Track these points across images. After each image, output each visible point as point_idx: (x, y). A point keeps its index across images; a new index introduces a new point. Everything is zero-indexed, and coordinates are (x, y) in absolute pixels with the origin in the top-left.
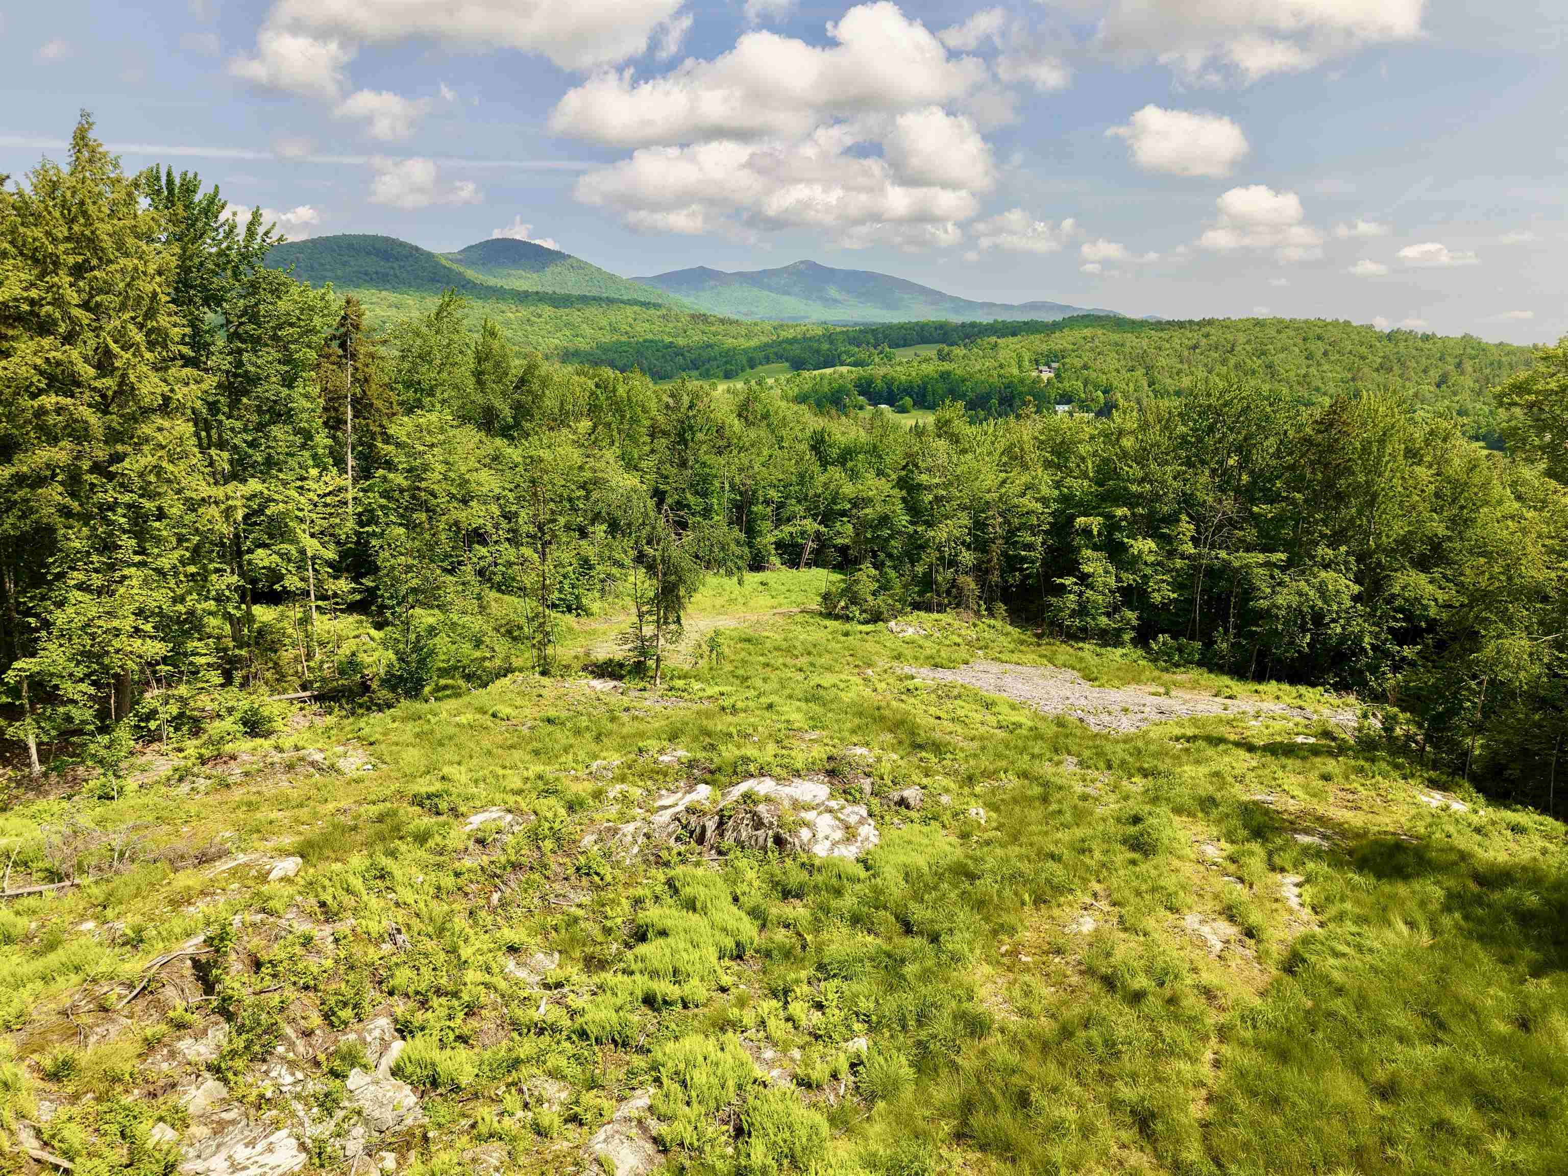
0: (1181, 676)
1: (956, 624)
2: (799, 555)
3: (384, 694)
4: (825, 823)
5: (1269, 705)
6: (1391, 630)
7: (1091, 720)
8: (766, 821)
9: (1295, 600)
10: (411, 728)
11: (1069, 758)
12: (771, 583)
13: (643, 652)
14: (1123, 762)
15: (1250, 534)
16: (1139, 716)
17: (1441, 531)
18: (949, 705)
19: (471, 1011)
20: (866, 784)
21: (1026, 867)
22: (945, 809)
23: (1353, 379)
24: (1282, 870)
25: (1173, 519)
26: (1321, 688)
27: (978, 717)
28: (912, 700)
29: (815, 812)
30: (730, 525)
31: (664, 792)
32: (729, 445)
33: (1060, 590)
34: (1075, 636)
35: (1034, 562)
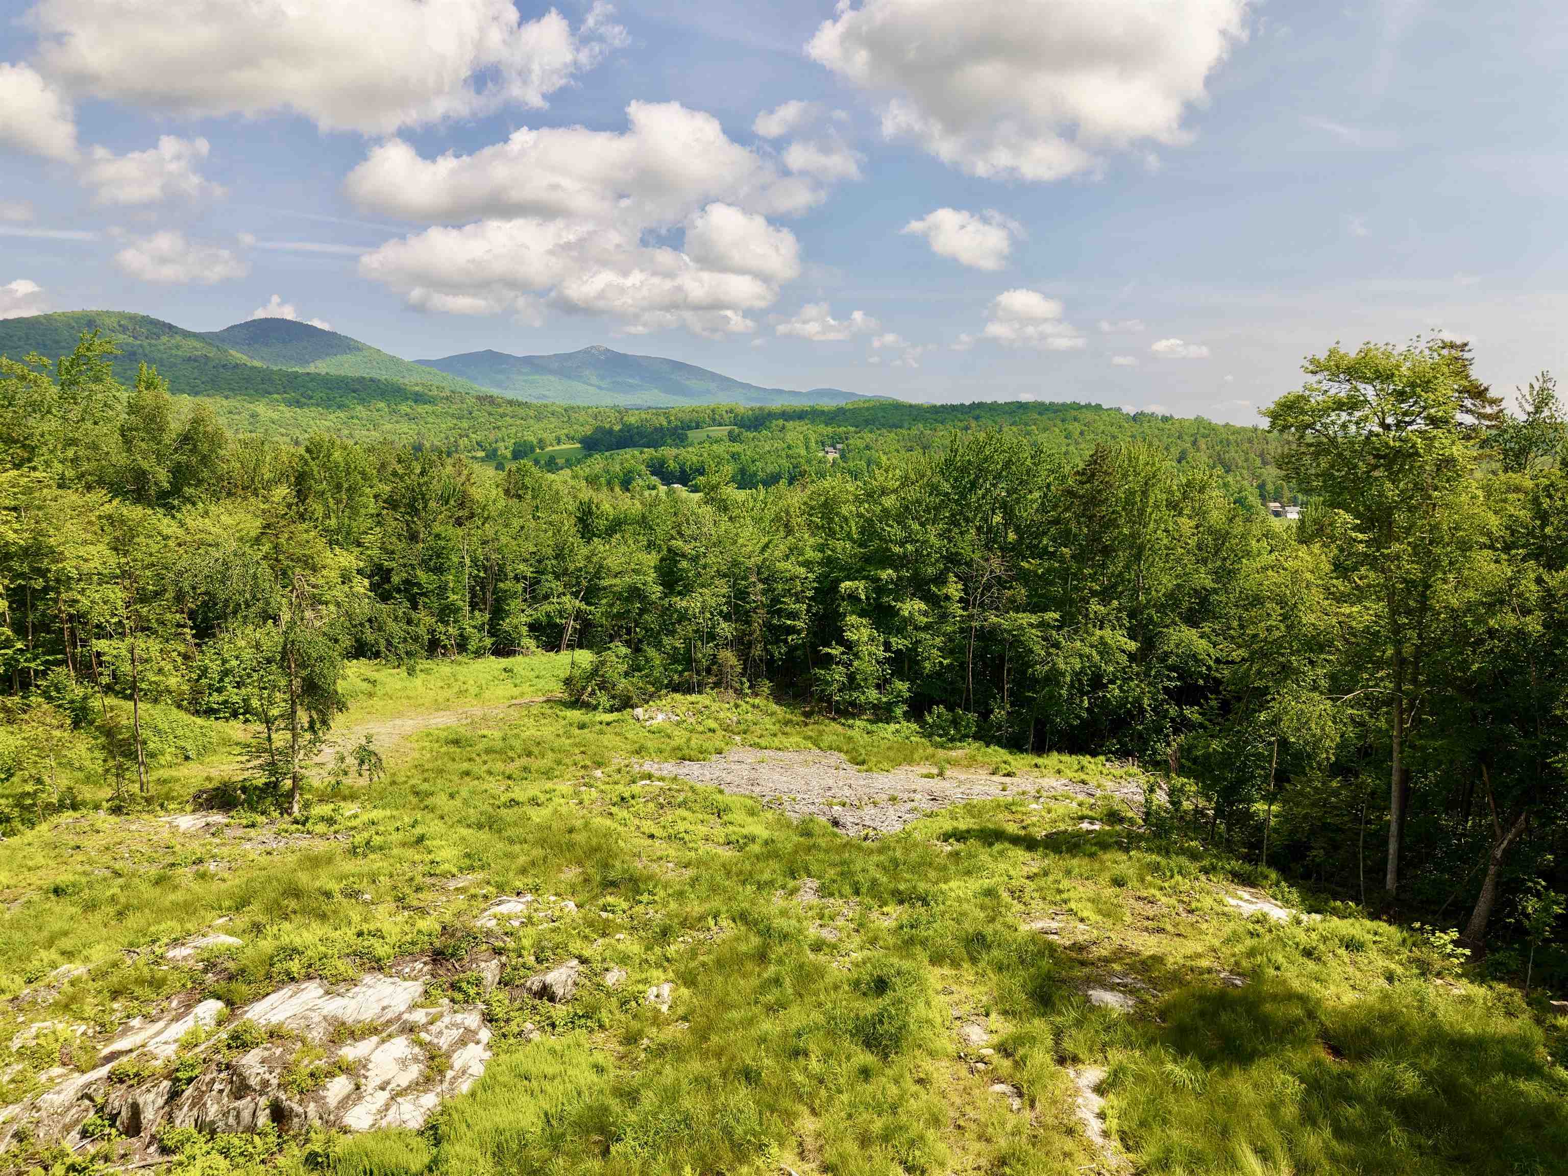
0: (958, 753)
1: (715, 707)
2: (559, 637)
4: (388, 1057)
5: (1051, 782)
7: (848, 818)
8: (253, 1082)
11: (807, 880)
12: (518, 669)
13: (272, 767)
14: (874, 882)
15: (1021, 592)
16: (910, 805)
17: (1209, 583)
18: (669, 815)
20: (490, 970)
22: (609, 995)
24: (1075, 1060)
25: (940, 580)
26: (1102, 758)
27: (703, 830)
28: (622, 813)
29: (375, 1039)
30: (473, 606)
31: (136, 1022)
32: (472, 516)
33: (827, 661)
34: (844, 712)
35: (798, 632)
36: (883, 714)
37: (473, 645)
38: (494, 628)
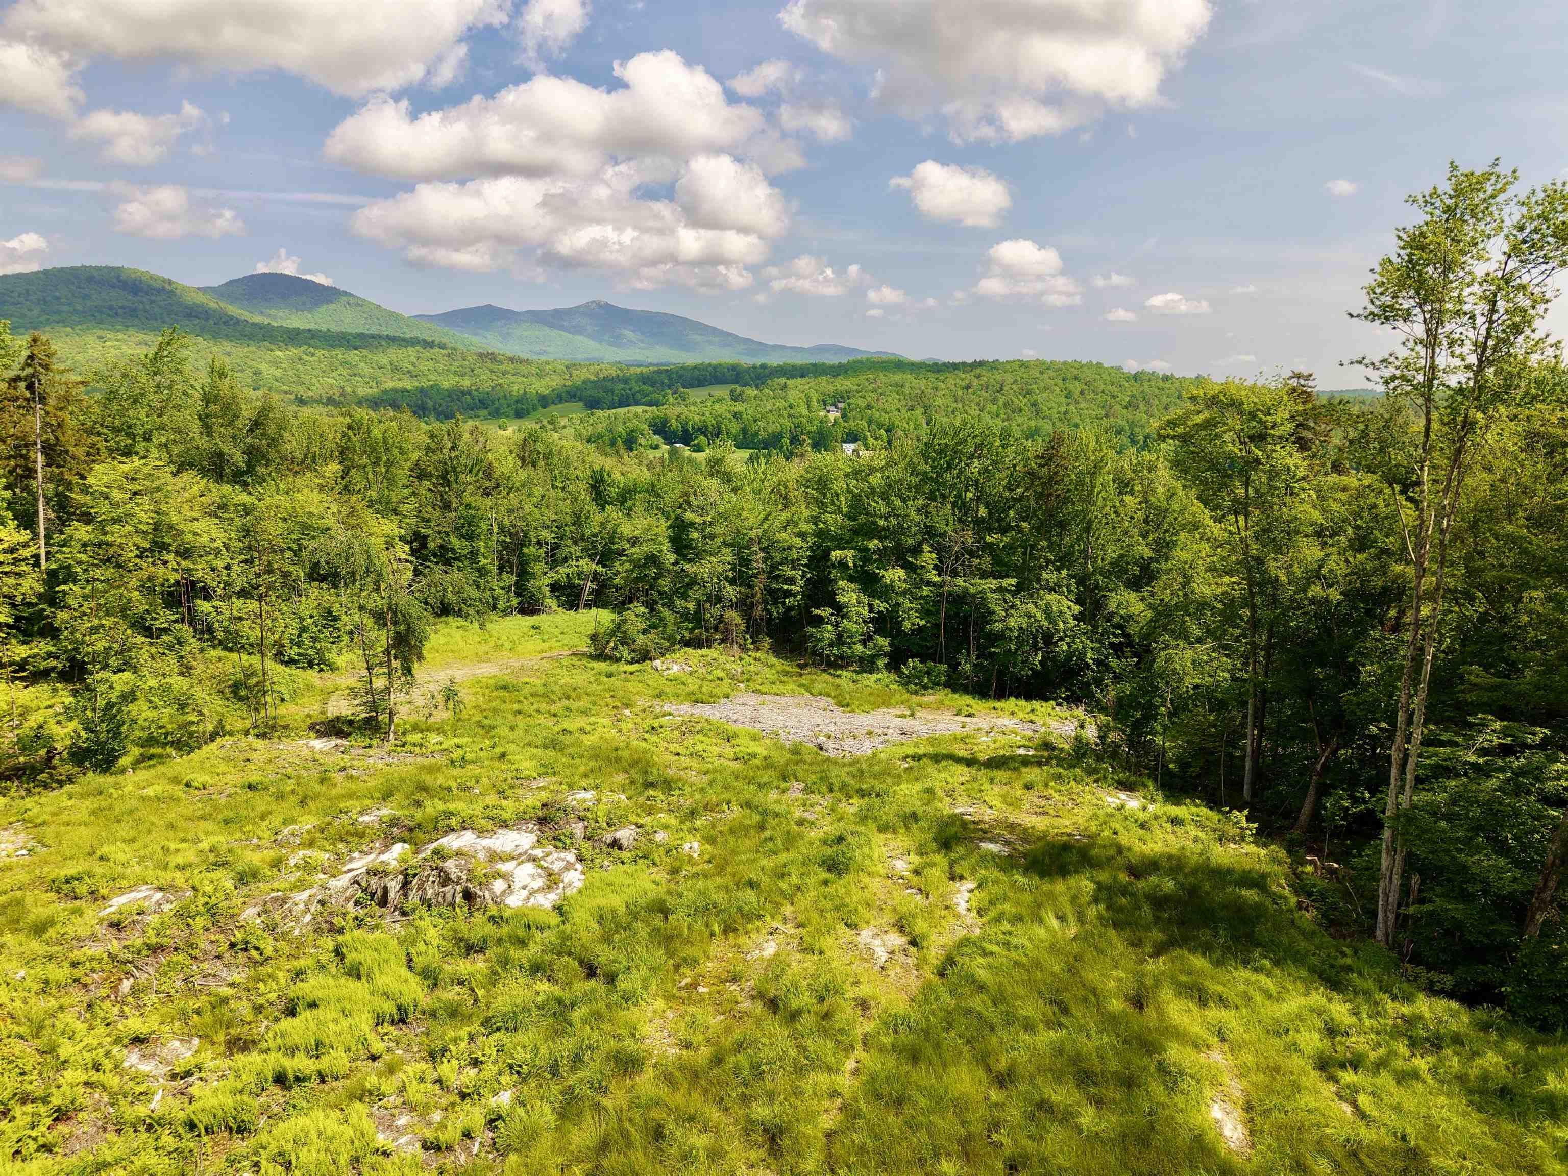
0: (929, 698)
1: (722, 659)
2: (578, 596)
3: (67, 769)
4: (524, 873)
5: (1007, 722)
6: (1112, 645)
7: (830, 745)
8: (453, 876)
9: (1025, 622)
10: (90, 804)
11: (796, 784)
12: (544, 626)
13: (374, 706)
14: (844, 785)
15: (986, 562)
16: (882, 738)
17: (1147, 553)
18: (690, 740)
19: (61, 1116)
20: (578, 829)
21: (719, 897)
22: (658, 846)
23: (1107, 416)
24: (962, 878)
25: (916, 551)
26: (1053, 703)
27: (716, 750)
28: (655, 738)
29: (514, 862)
30: (501, 569)
31: (356, 855)
32: (498, 486)
33: (819, 621)
34: (834, 664)
35: (794, 596)
36: (867, 665)
37: (501, 605)
38: (520, 589)
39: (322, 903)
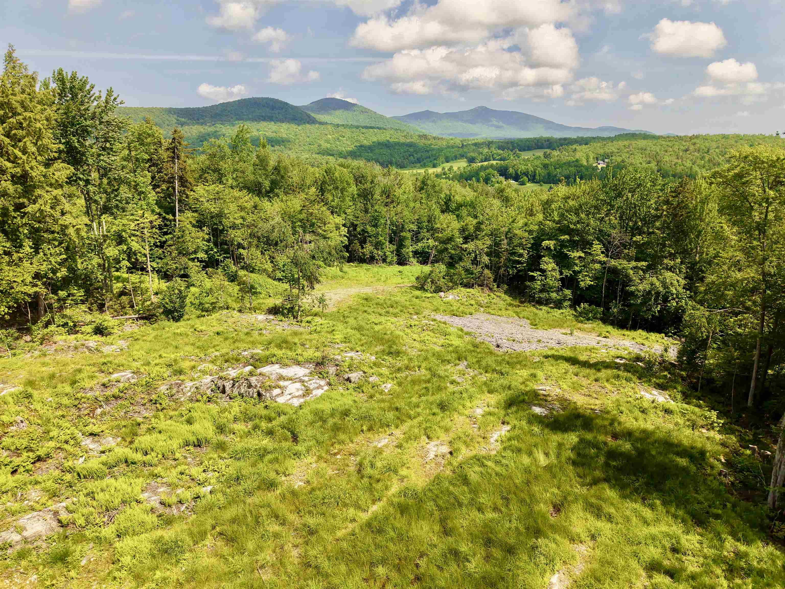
1: (478, 294)
2: (428, 258)
4: (294, 388)
5: (626, 342)
7: (505, 345)
8: (253, 384)
9: (648, 288)
11: (464, 362)
12: (405, 272)
13: (292, 302)
14: (488, 366)
15: (633, 252)
20: (332, 370)
22: (369, 383)
24: (507, 423)
27: (435, 340)
28: (408, 331)
29: (290, 382)
30: (390, 242)
31: (230, 369)
32: (392, 202)
33: (533, 279)
34: (540, 302)
35: (522, 263)
36: (558, 305)
37: (389, 260)
38: (399, 253)
39: (197, 388)
